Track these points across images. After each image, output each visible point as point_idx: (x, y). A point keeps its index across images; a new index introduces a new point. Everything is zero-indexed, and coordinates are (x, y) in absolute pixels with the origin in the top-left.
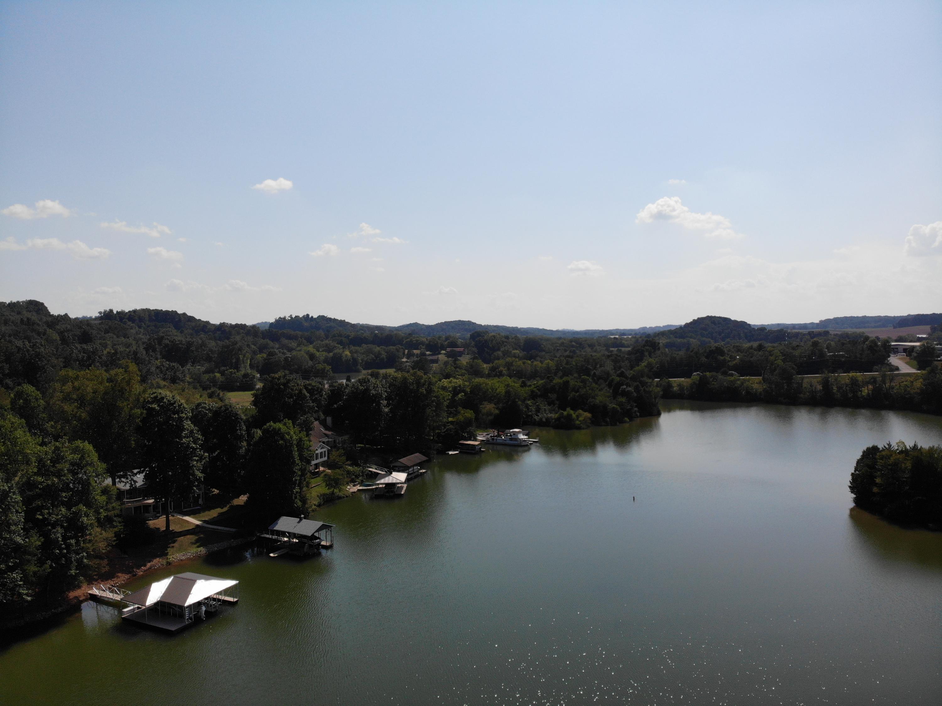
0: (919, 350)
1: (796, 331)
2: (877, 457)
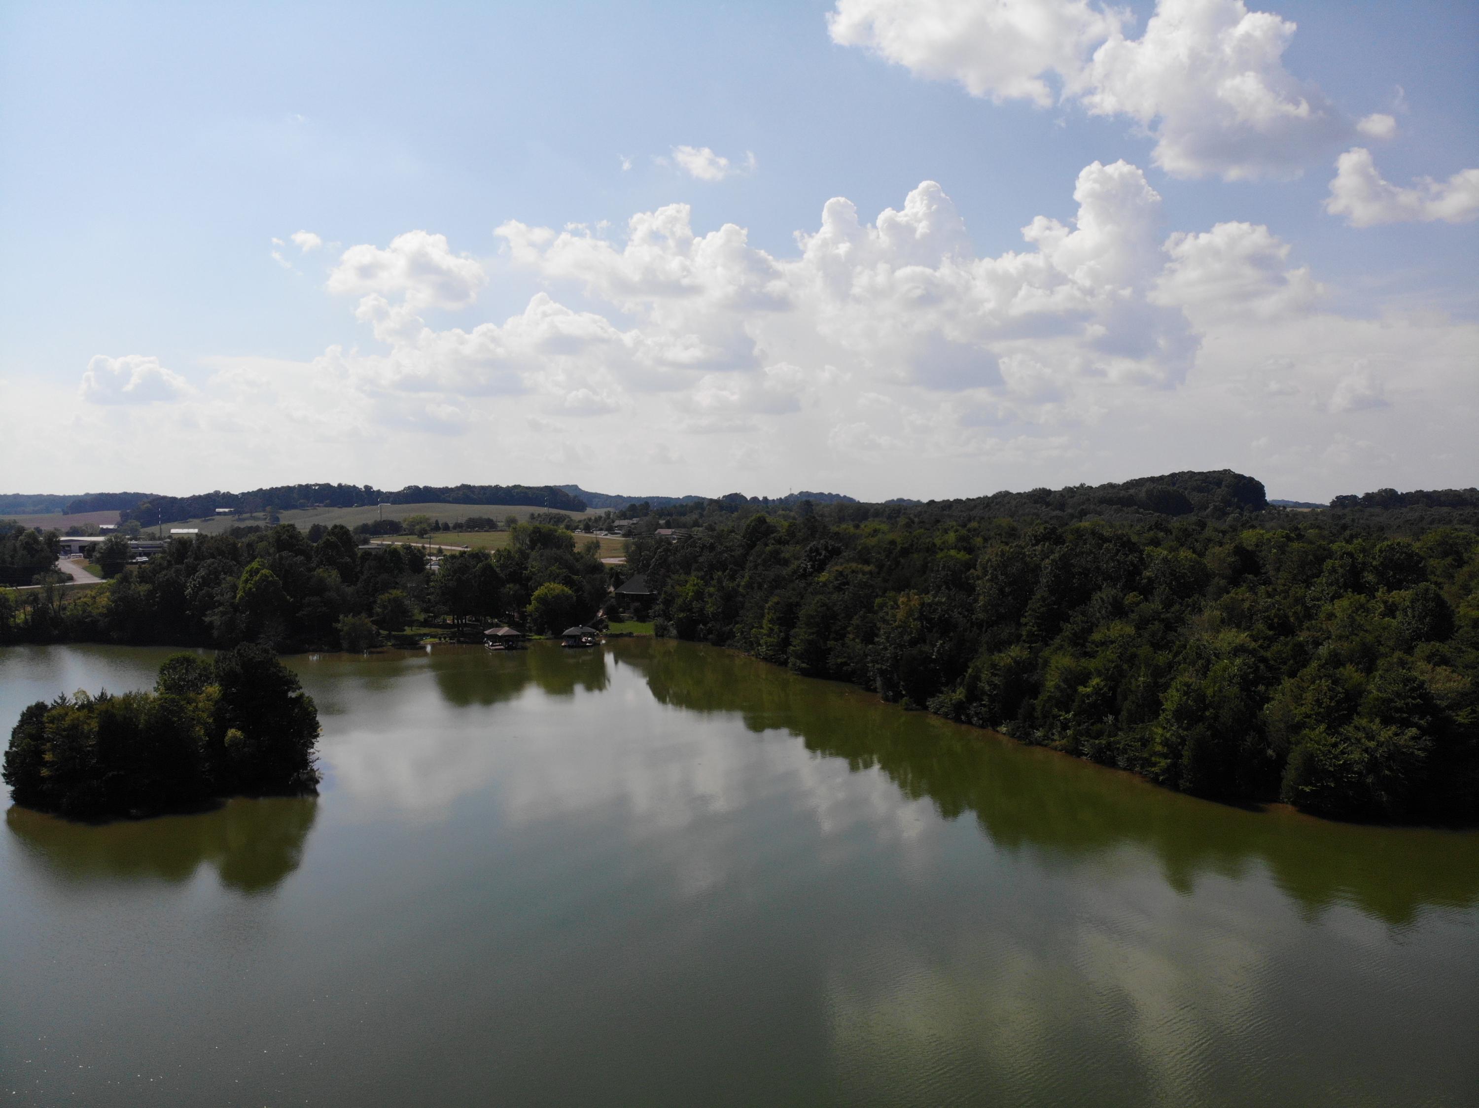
0: (104, 548)
2: (45, 719)
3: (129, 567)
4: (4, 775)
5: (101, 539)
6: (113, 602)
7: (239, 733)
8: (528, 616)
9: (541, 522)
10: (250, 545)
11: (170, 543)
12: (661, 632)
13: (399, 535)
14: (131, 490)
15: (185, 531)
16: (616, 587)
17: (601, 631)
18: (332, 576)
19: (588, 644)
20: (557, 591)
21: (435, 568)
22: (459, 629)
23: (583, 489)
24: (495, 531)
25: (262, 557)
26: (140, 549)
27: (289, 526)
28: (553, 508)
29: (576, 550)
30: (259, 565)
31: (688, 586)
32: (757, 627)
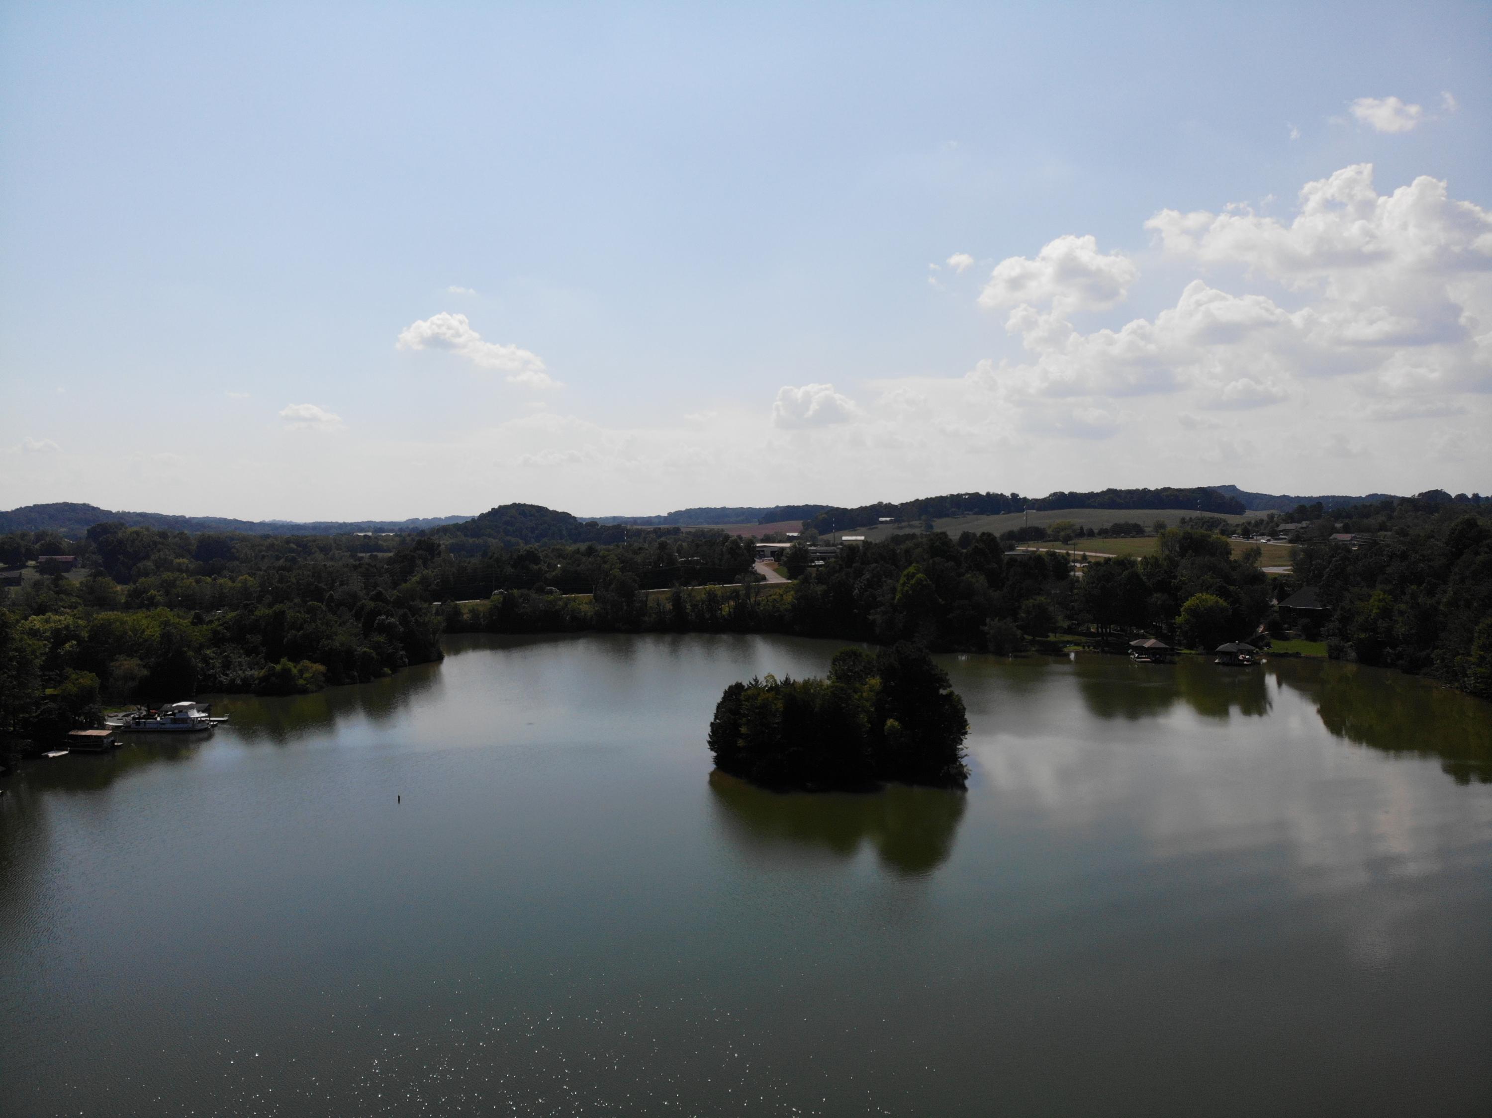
0: (790, 553)
1: (640, 527)
2: (742, 698)
3: (809, 569)
4: (709, 742)
5: (787, 545)
6: (796, 599)
7: (896, 724)
8: (1178, 628)
9: (1192, 527)
10: (907, 551)
11: (842, 549)
12: (1336, 654)
13: (1044, 542)
14: (811, 503)
15: (854, 538)
16: (1280, 601)
17: (1261, 648)
18: (979, 581)
19: (1245, 663)
20: (1210, 603)
21: (1079, 574)
22: (1103, 638)
23: (1242, 490)
24: (1142, 537)
25: (917, 562)
26: (818, 554)
27: (941, 533)
28: (1207, 511)
29: (1232, 558)
30: (915, 570)
31: (1371, 601)
32: (1463, 654)
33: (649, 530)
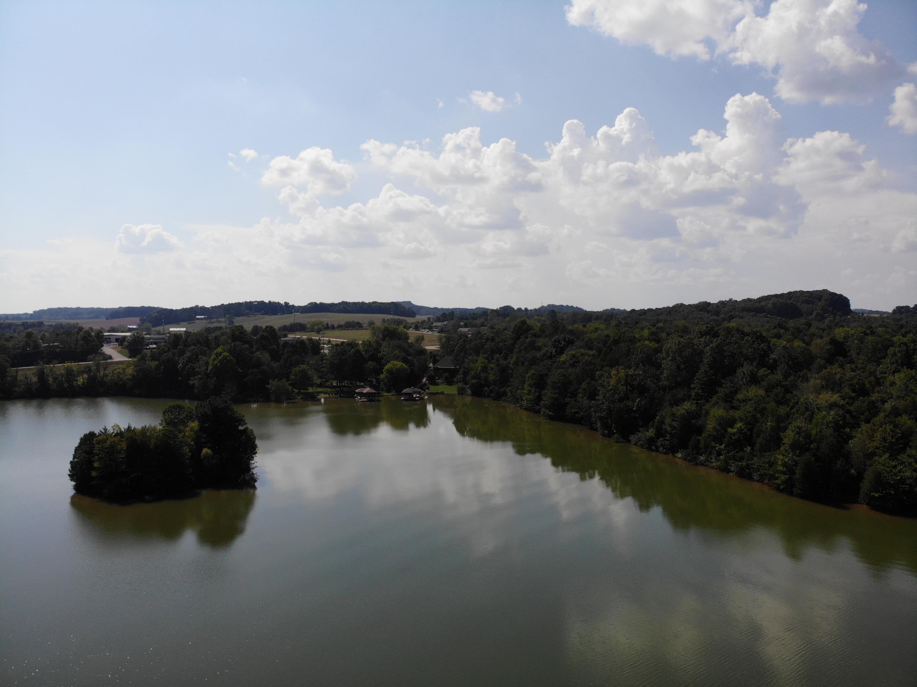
0: (130, 339)
1: (10, 321)
2: (94, 442)
3: (145, 351)
4: (69, 475)
5: (128, 334)
6: (136, 372)
7: (209, 451)
8: (382, 381)
9: (389, 324)
10: (216, 338)
11: (169, 337)
12: (461, 392)
13: (305, 332)
14: (146, 305)
15: (178, 329)
16: (434, 365)
17: (425, 390)
18: (265, 357)
19: (417, 399)
20: (398, 366)
21: (326, 351)
22: (340, 389)
23: (414, 304)
24: (362, 329)
25: (223, 345)
26: (152, 340)
27: (239, 326)
28: (396, 315)
29: (410, 341)
30: (222, 350)
31: (477, 363)
32: (521, 389)
33: (18, 323)
